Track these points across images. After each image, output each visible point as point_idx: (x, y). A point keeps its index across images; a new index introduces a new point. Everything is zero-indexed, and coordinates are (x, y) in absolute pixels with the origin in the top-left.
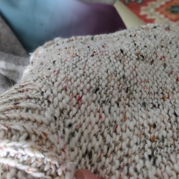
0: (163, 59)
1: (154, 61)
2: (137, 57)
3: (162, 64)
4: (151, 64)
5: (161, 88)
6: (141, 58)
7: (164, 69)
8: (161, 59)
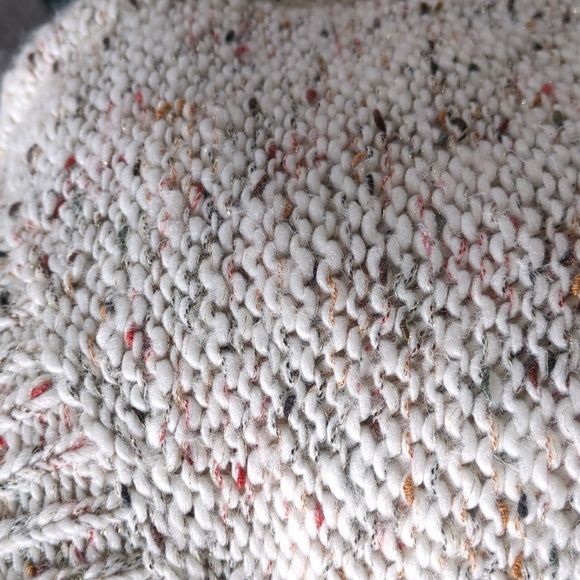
0: (544, 98)
1: (511, 123)
2: (436, 134)
3: (546, 122)
4: (500, 139)
5: (560, 228)
6: (456, 130)
7: (559, 135)
8: (537, 103)
